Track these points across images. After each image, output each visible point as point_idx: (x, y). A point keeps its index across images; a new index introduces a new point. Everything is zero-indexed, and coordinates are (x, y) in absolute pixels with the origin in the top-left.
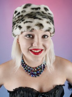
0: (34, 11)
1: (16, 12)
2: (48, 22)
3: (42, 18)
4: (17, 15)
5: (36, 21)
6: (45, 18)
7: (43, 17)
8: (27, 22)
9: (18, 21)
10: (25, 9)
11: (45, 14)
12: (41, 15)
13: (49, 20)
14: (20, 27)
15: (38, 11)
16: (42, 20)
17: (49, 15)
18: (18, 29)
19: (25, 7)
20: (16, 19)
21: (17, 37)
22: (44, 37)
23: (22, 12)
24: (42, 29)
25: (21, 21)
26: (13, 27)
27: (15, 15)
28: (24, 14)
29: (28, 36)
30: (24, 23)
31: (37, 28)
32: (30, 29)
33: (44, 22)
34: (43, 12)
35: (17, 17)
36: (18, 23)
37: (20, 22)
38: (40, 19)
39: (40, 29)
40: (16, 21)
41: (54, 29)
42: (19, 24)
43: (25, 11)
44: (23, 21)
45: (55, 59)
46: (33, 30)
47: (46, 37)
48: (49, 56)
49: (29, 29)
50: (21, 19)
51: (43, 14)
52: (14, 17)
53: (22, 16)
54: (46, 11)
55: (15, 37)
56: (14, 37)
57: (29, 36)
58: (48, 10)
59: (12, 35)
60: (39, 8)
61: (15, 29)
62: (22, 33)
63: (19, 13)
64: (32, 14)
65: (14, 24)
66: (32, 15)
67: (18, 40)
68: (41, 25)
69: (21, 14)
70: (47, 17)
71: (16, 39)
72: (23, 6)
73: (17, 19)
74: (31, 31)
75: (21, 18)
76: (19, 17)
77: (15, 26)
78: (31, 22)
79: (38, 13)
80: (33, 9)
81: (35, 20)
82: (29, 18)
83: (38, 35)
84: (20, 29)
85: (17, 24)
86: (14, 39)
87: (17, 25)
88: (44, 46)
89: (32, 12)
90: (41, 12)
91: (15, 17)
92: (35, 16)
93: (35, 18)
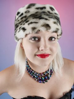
0: (39, 11)
1: (18, 13)
2: (55, 23)
3: (49, 19)
4: (20, 16)
5: (42, 22)
6: (51, 18)
7: (50, 17)
8: (31, 23)
9: (22, 23)
10: (29, 9)
11: (52, 13)
12: (47, 15)
13: (56, 20)
14: (24, 29)
15: (44, 10)
16: (49, 20)
17: (56, 15)
18: (22, 31)
19: (29, 7)
20: (18, 21)
21: (20, 41)
22: (51, 39)
23: (26, 12)
24: (49, 30)
25: (25, 22)
26: (15, 29)
27: (17, 17)
28: (28, 15)
29: (33, 39)
30: (29, 24)
31: (43, 29)
32: (36, 30)
33: (51, 22)
34: (49, 12)
36: (21, 24)
37: (23, 23)
38: (46, 19)
39: (47, 30)
40: (19, 23)
41: (62, 31)
42: (23, 26)
43: (29, 12)
44: (27, 22)
45: (63, 63)
46: (39, 32)
47: (53, 39)
48: (56, 61)
49: (34, 30)
50: (25, 21)
51: (49, 14)
52: (16, 19)
53: (25, 17)
54: (52, 11)
55: (18, 41)
56: (16, 41)
57: (35, 39)
58: (54, 10)
59: (15, 39)
60: (45, 8)
61: (18, 32)
62: (26, 35)
63: (22, 14)
64: (36, 14)
65: (17, 26)
66: (37, 16)
67: (21, 44)
68: (47, 26)
69: (24, 15)
70: (53, 17)
71: (19, 43)
72: (27, 6)
73: (20, 21)
74: (37, 33)
75: (24, 19)
76: (22, 18)
77: (18, 28)
78: (37, 23)
79: (44, 12)
80: (37, 8)
81: (41, 20)
82: (33, 18)
83: (44, 38)
84: (24, 32)
85: (20, 26)
86: (17, 43)
87: (20, 28)
89: (37, 12)
90: (47, 12)
91: (18, 19)
92: (41, 16)
93: (41, 18)
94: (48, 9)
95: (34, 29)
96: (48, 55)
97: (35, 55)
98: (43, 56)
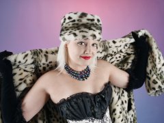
0: (90, 22)
4: (72, 21)
5: (91, 32)
6: (97, 29)
8: (82, 31)
10: (81, 19)
12: (95, 27)
13: (100, 31)
14: (75, 35)
15: (93, 22)
16: (96, 31)
17: (100, 26)
18: (72, 35)
20: (69, 25)
23: (78, 20)
25: (76, 29)
28: (80, 23)
31: (91, 38)
33: (97, 33)
35: (71, 23)
36: (72, 29)
37: (74, 29)
38: (94, 30)
40: (70, 28)
42: (74, 32)
43: (81, 21)
44: (78, 29)
47: (95, 45)
53: (77, 24)
54: (99, 22)
60: (93, 20)
63: (74, 21)
65: (67, 29)
66: (87, 26)
68: (94, 36)
69: (76, 22)
72: (79, 14)
74: (85, 40)
75: (76, 26)
76: (74, 24)
78: (87, 32)
79: (93, 24)
80: (88, 20)
82: (84, 28)
84: (75, 37)
87: (71, 32)
88: (93, 53)
90: (95, 24)
91: (68, 23)
92: (90, 27)
93: (90, 29)
94: (96, 21)
95: (84, 37)
96: (89, 58)
97: (81, 57)
98: (86, 58)
